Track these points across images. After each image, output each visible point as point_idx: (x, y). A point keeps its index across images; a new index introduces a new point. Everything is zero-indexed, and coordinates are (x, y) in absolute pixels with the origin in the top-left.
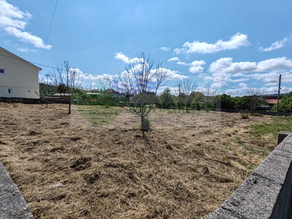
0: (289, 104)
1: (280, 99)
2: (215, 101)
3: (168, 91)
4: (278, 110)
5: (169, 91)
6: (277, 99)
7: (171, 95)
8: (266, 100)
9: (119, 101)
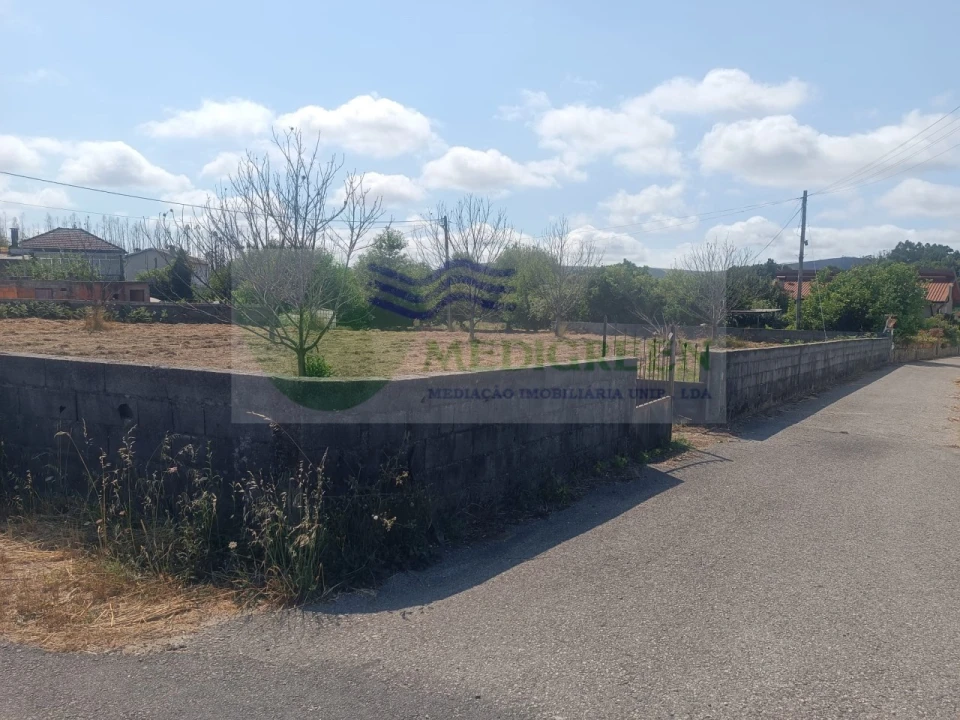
0: (829, 299)
1: (805, 280)
2: (590, 293)
3: (392, 243)
4: (799, 325)
5: (400, 246)
6: (796, 280)
7: (411, 266)
8: (787, 286)
9: (146, 295)
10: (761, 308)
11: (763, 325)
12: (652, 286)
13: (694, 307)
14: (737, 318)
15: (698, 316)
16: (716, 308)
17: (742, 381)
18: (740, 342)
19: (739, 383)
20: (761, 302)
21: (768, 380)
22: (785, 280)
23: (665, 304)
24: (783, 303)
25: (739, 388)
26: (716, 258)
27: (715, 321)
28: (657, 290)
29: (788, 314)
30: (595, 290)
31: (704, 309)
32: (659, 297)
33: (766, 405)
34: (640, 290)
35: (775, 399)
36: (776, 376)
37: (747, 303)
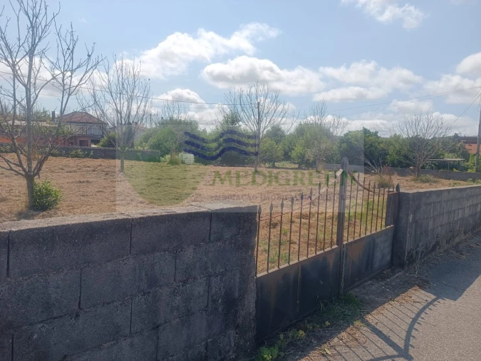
2: (341, 147)
3: (234, 119)
4: (477, 169)
8: (467, 146)
9: (89, 143)
10: (450, 158)
11: (451, 169)
12: (379, 143)
13: (406, 157)
14: (435, 164)
15: (408, 162)
16: (420, 157)
17: (434, 220)
18: (436, 179)
19: (431, 223)
20: (450, 155)
21: (460, 216)
22: (466, 143)
23: (388, 154)
24: (466, 156)
25: (431, 227)
26: (421, 124)
27: (419, 165)
28: (382, 145)
29: (469, 163)
30: (344, 145)
31: (411, 158)
32: (383, 149)
33: (457, 240)
34: (371, 146)
35: (465, 233)
36: (467, 212)
37: (440, 155)
